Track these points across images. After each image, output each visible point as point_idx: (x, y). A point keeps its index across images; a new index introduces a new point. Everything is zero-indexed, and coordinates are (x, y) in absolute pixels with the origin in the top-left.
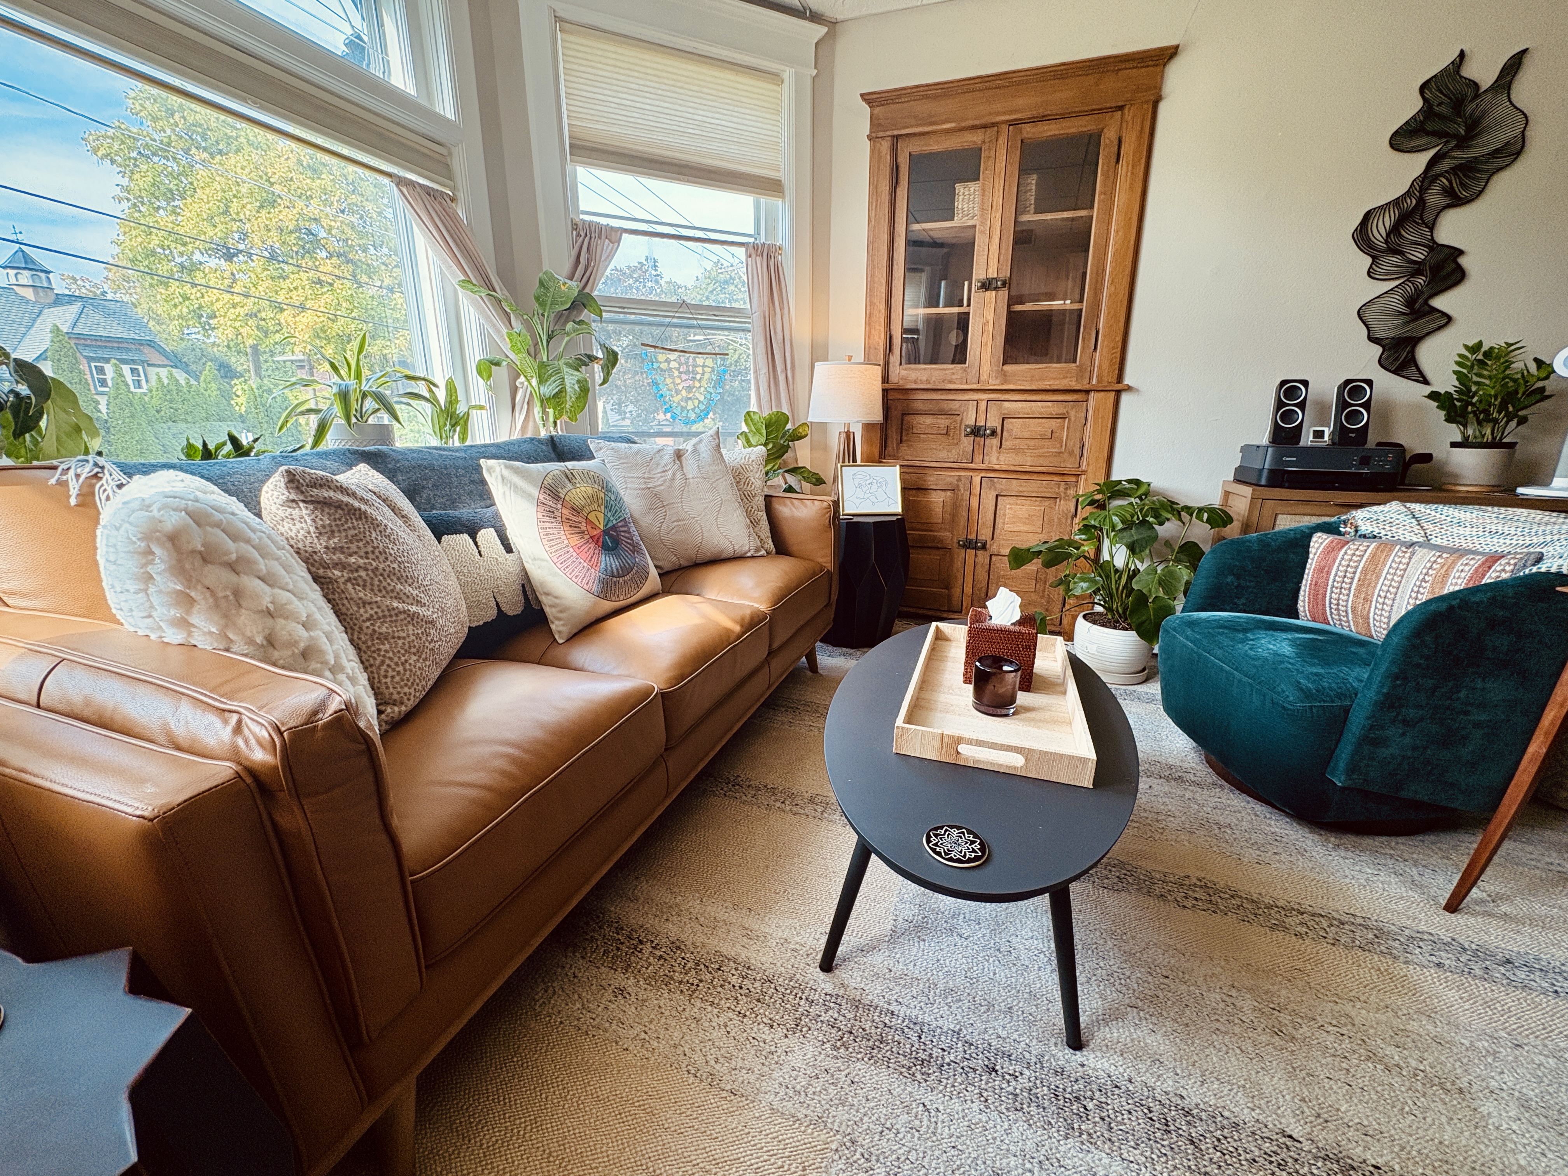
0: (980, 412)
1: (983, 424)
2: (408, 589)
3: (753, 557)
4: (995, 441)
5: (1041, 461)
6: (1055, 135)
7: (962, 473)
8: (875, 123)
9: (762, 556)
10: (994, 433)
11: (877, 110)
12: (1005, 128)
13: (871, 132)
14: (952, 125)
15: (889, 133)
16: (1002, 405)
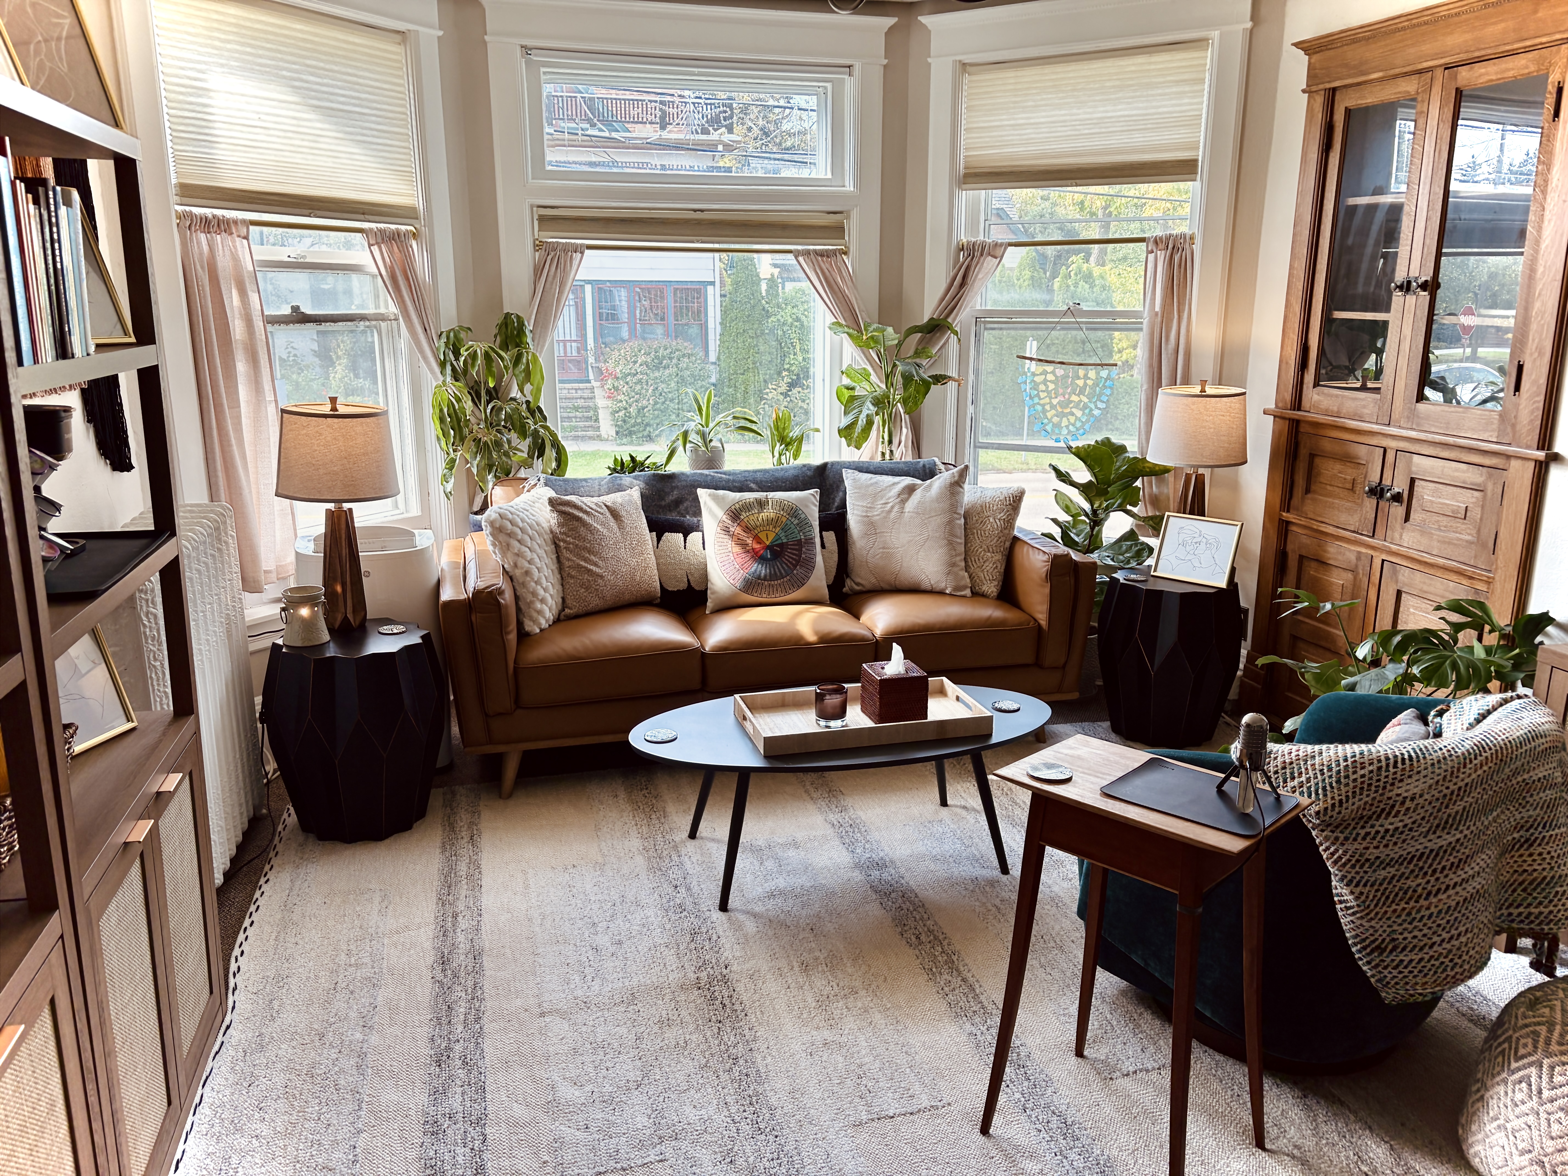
0: (1387, 465)
1: (1389, 483)
2: (593, 557)
3: (950, 595)
4: (1398, 510)
5: (1449, 551)
6: (1492, 80)
7: (1363, 550)
8: (1312, 76)
9: (964, 596)
10: (1397, 498)
11: (1315, 57)
12: (1439, 73)
13: (1308, 86)
14: (1380, 74)
15: (1321, 86)
16: (1411, 458)
